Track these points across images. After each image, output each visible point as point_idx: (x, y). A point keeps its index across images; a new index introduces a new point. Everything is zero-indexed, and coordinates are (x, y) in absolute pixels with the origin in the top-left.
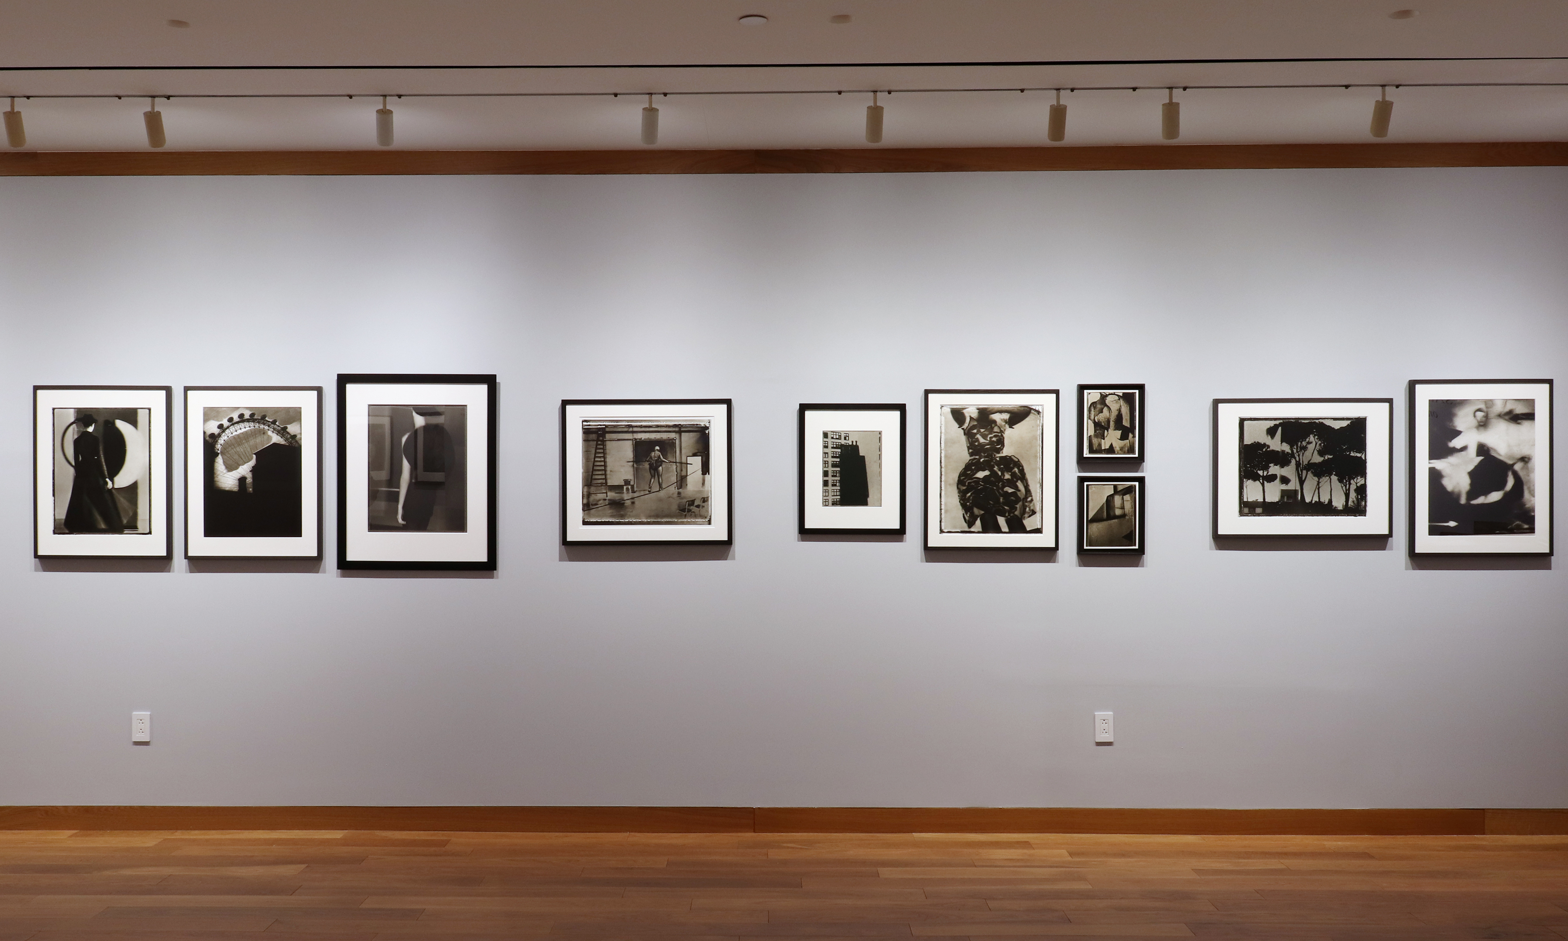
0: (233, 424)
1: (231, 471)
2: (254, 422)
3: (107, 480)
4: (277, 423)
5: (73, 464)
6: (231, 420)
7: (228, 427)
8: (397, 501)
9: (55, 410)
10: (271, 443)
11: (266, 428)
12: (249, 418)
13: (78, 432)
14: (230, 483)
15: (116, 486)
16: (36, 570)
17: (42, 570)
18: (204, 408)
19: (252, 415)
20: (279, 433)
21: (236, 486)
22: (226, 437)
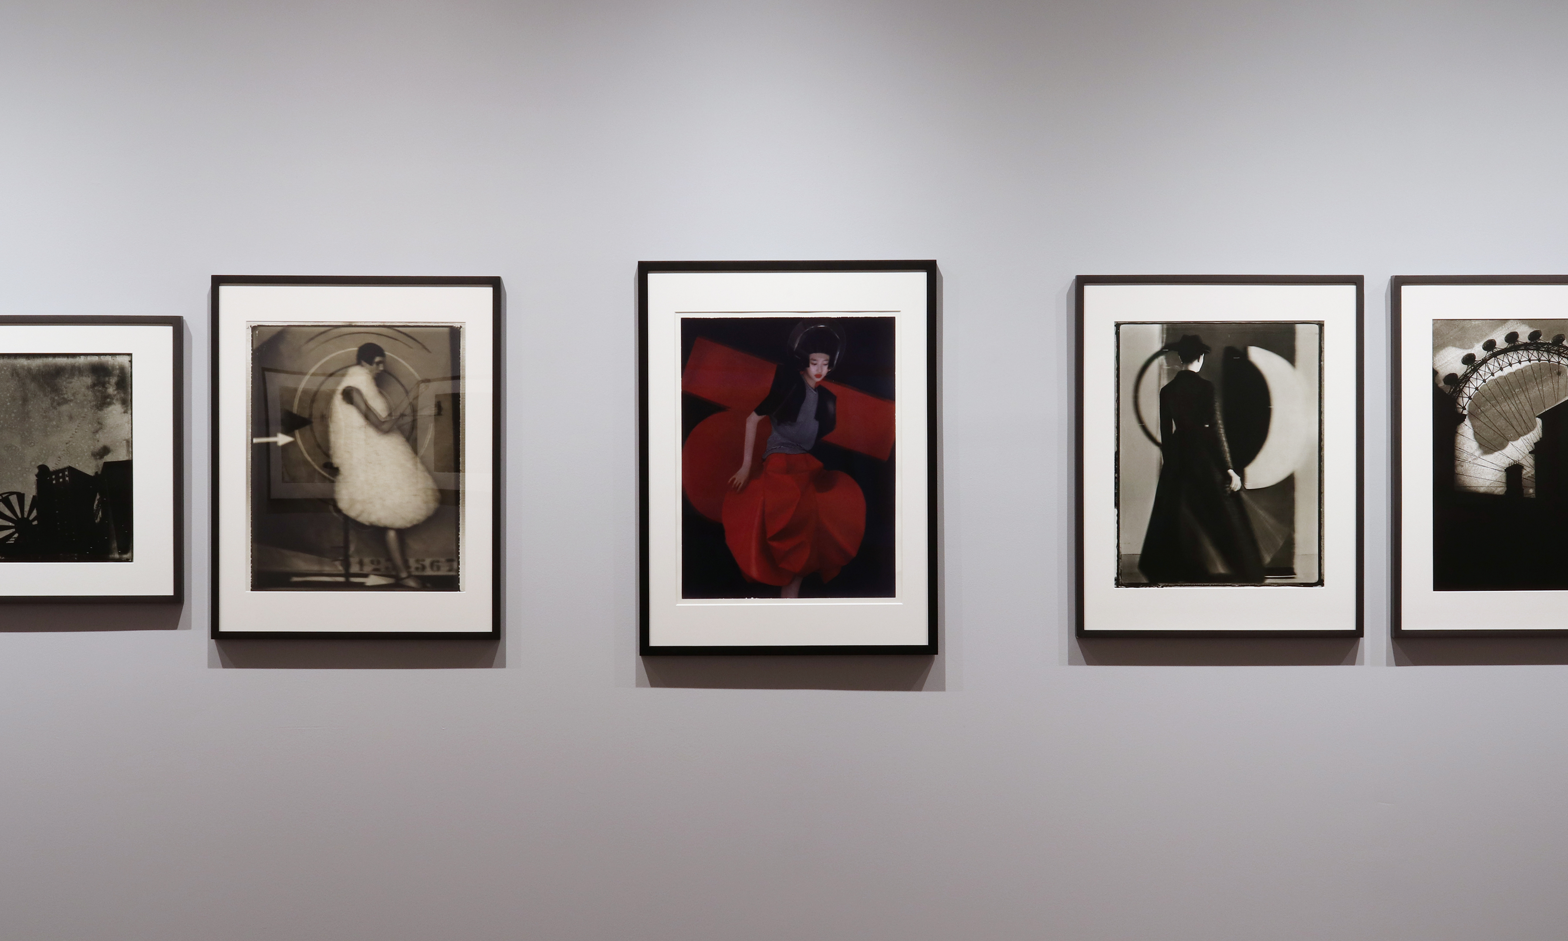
0: (1495, 355)
1: (1492, 453)
2: (1538, 350)
3: (1231, 472)
5: (1159, 439)
6: (1490, 345)
7: (1484, 361)
9: (1122, 327)
11: (1564, 361)
12: (1529, 341)
13: (1170, 372)
14: (1489, 477)
15: (1249, 486)
16: (1072, 662)
17: (1083, 661)
18: (1435, 321)
19: (1534, 336)
21: (1501, 484)
22: (1480, 382)
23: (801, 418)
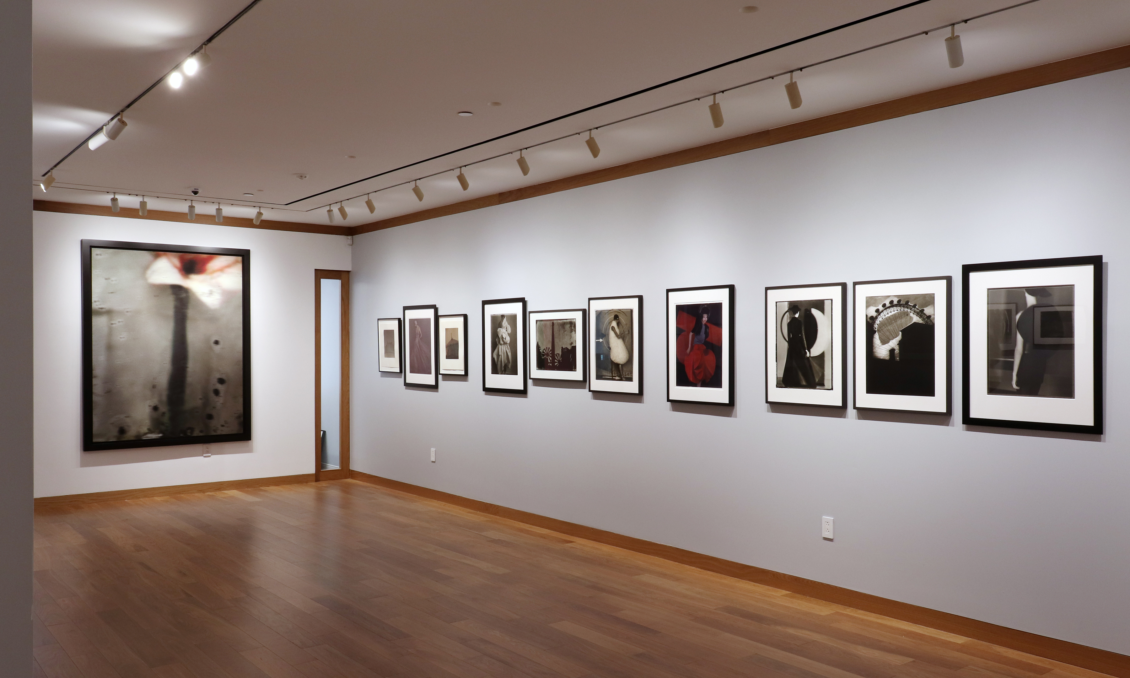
0: (886, 309)
1: (885, 344)
2: (900, 306)
3: (807, 350)
4: (917, 307)
5: (787, 340)
6: (884, 305)
7: (882, 311)
8: (1012, 369)
9: (777, 303)
10: (913, 323)
11: (909, 310)
12: (897, 303)
13: (790, 317)
15: (812, 355)
16: (768, 411)
17: (771, 411)
18: (867, 297)
19: (899, 301)
20: (918, 314)
21: (888, 356)
22: (881, 319)
23: (701, 334)
